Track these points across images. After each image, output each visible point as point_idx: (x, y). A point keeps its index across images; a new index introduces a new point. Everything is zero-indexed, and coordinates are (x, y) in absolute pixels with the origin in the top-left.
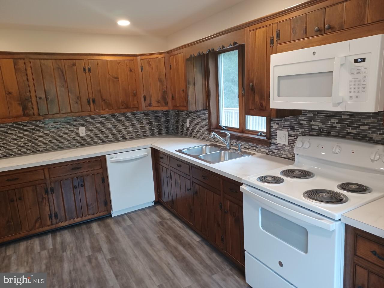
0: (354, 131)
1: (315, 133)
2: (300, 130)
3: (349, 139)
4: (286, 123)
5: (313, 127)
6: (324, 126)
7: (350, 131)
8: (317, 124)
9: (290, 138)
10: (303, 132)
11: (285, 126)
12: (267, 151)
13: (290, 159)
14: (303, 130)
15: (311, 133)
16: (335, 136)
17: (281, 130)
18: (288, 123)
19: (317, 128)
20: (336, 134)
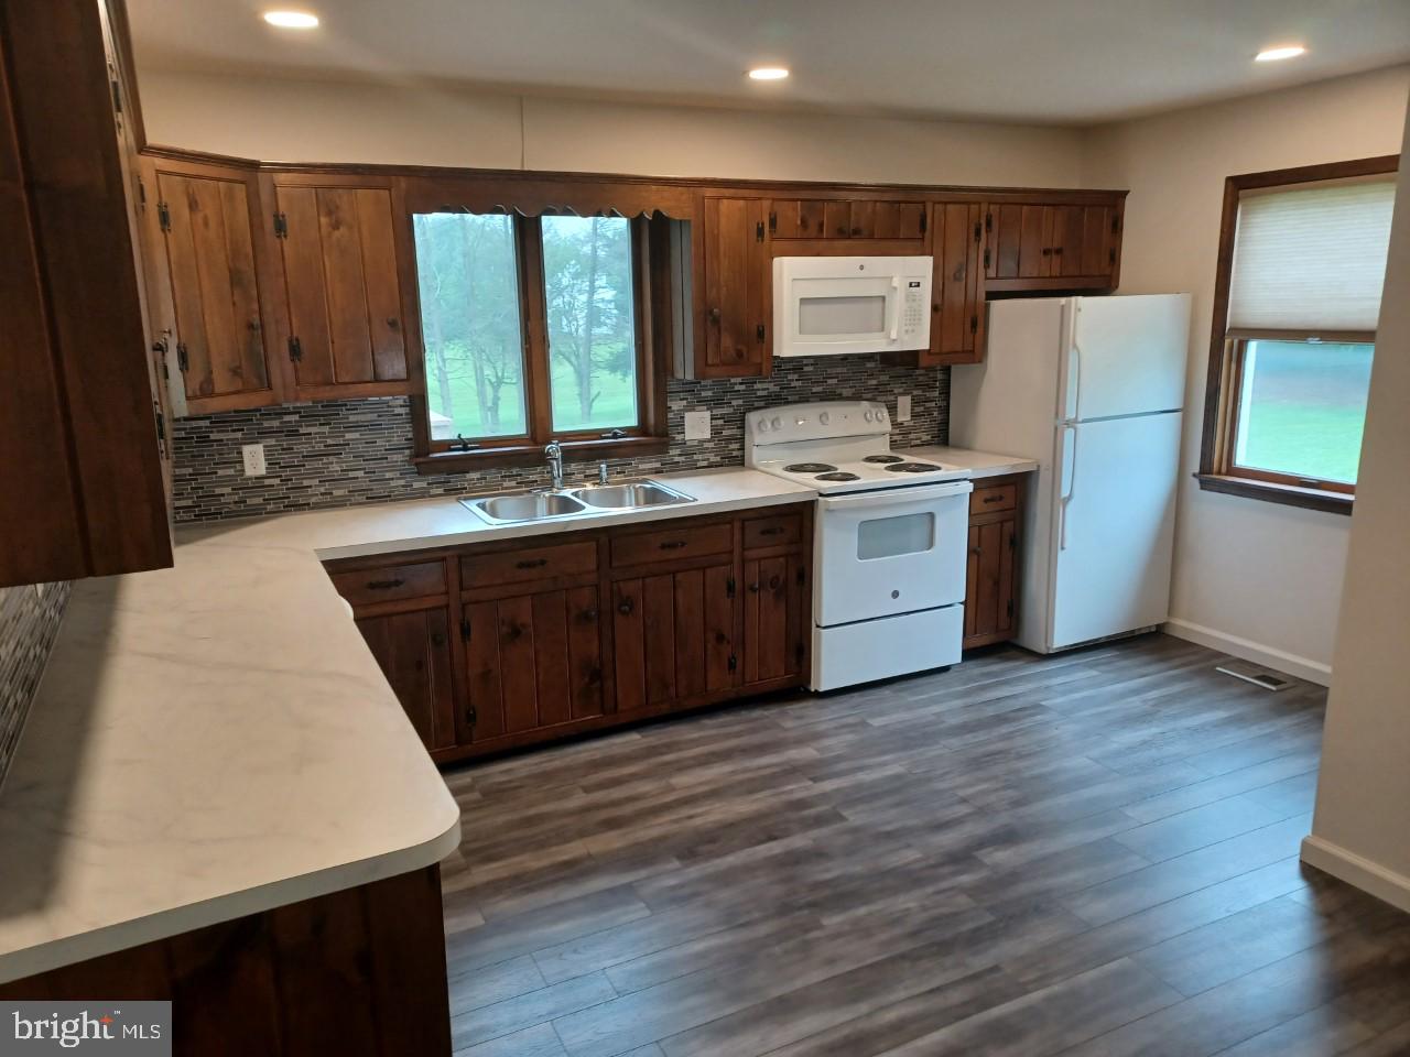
0: (820, 389)
1: (762, 404)
2: (734, 403)
3: (813, 402)
4: (703, 394)
5: (759, 393)
6: (777, 389)
7: (814, 390)
8: (765, 386)
9: (715, 422)
10: (741, 406)
11: (702, 401)
12: (658, 465)
13: (716, 466)
14: (740, 402)
15: (756, 404)
16: (795, 402)
17: (694, 410)
18: (710, 393)
19: (765, 393)
20: (796, 398)
